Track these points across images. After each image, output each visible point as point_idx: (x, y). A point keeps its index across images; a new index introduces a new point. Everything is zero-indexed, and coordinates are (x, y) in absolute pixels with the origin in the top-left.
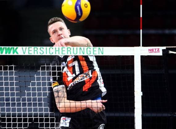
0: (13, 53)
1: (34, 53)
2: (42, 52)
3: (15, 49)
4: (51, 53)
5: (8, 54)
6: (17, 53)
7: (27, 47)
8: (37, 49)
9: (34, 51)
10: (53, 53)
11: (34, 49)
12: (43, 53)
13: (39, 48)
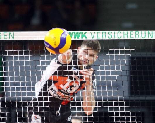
0: (82, 37)
1: (103, 37)
2: (110, 37)
3: (83, 33)
4: (119, 37)
5: (77, 39)
6: (86, 37)
7: (96, 32)
8: (106, 33)
9: (103, 35)
10: (121, 37)
11: (103, 34)
12: (112, 37)
13: (107, 32)
